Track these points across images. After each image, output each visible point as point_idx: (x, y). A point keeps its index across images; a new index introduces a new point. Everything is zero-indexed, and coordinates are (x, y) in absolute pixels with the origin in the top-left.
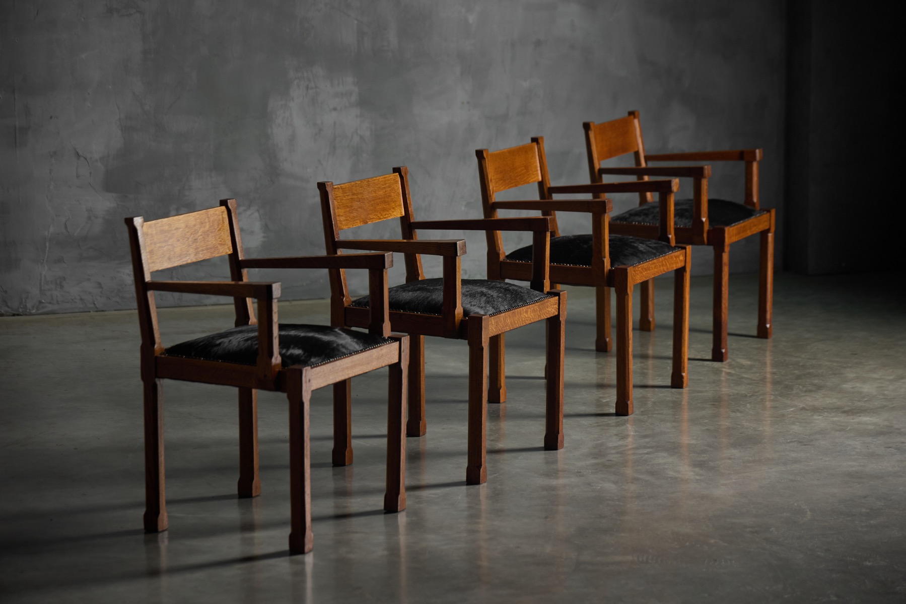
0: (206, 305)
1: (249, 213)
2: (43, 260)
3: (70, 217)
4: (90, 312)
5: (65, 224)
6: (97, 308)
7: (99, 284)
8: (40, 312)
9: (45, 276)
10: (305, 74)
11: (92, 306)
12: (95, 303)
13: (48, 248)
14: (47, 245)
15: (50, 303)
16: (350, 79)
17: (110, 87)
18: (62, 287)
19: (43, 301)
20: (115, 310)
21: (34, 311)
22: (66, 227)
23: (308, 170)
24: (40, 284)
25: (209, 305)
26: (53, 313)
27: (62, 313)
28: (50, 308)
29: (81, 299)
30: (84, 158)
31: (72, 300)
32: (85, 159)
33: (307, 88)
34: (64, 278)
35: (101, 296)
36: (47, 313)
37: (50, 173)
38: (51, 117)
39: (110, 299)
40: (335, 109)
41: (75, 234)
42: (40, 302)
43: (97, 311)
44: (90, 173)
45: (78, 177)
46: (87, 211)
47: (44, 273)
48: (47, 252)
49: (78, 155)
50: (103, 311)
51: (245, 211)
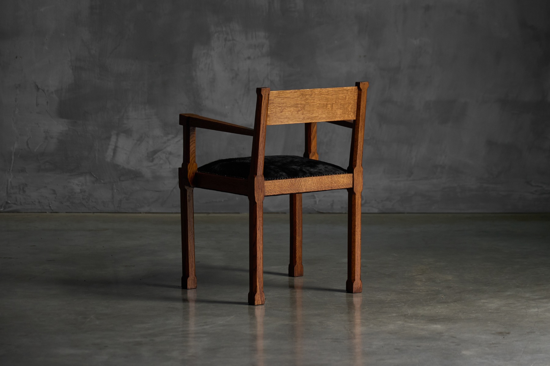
0: (141, 213)
1: (176, 140)
2: (10, 170)
3: (31, 137)
4: (46, 212)
5: (27, 142)
6: (52, 210)
7: (54, 191)
8: (6, 210)
9: (11, 182)
10: (224, 29)
11: (48, 208)
12: (50, 206)
13: (13, 160)
14: (13, 157)
15: (15, 204)
16: (262, 34)
17: (64, 35)
18: (24, 191)
19: (9, 202)
20: (66, 213)
21: (2, 209)
22: (28, 145)
23: (226, 107)
24: (7, 188)
25: (143, 213)
26: (17, 211)
27: (24, 212)
28: (15, 207)
29: (39, 202)
30: (42, 90)
31: (33, 202)
32: (44, 91)
33: (226, 40)
34: (26, 184)
35: (55, 201)
36: (13, 212)
37: (16, 102)
38: (16, 57)
39: (62, 203)
40: (249, 58)
41: (35, 151)
42: (7, 203)
43: (51, 213)
44: (47, 102)
45: (37, 105)
46: (44, 132)
47: (10, 180)
48: (12, 163)
49: (38, 89)
50: (57, 212)
51: (173, 138)
